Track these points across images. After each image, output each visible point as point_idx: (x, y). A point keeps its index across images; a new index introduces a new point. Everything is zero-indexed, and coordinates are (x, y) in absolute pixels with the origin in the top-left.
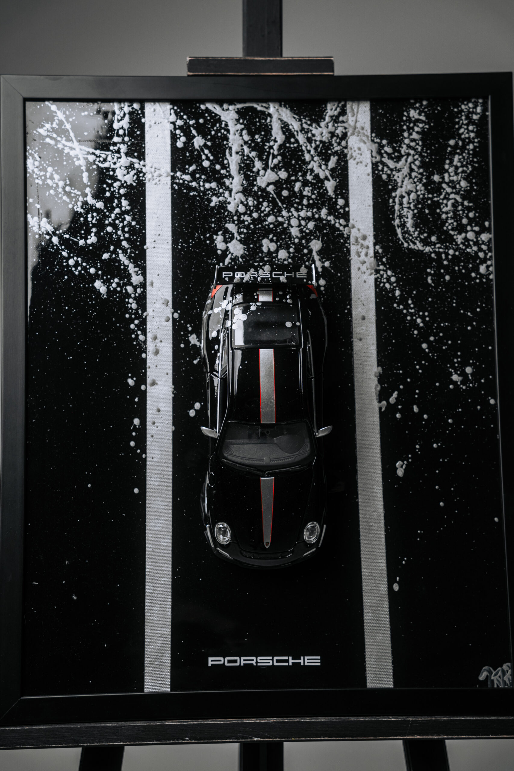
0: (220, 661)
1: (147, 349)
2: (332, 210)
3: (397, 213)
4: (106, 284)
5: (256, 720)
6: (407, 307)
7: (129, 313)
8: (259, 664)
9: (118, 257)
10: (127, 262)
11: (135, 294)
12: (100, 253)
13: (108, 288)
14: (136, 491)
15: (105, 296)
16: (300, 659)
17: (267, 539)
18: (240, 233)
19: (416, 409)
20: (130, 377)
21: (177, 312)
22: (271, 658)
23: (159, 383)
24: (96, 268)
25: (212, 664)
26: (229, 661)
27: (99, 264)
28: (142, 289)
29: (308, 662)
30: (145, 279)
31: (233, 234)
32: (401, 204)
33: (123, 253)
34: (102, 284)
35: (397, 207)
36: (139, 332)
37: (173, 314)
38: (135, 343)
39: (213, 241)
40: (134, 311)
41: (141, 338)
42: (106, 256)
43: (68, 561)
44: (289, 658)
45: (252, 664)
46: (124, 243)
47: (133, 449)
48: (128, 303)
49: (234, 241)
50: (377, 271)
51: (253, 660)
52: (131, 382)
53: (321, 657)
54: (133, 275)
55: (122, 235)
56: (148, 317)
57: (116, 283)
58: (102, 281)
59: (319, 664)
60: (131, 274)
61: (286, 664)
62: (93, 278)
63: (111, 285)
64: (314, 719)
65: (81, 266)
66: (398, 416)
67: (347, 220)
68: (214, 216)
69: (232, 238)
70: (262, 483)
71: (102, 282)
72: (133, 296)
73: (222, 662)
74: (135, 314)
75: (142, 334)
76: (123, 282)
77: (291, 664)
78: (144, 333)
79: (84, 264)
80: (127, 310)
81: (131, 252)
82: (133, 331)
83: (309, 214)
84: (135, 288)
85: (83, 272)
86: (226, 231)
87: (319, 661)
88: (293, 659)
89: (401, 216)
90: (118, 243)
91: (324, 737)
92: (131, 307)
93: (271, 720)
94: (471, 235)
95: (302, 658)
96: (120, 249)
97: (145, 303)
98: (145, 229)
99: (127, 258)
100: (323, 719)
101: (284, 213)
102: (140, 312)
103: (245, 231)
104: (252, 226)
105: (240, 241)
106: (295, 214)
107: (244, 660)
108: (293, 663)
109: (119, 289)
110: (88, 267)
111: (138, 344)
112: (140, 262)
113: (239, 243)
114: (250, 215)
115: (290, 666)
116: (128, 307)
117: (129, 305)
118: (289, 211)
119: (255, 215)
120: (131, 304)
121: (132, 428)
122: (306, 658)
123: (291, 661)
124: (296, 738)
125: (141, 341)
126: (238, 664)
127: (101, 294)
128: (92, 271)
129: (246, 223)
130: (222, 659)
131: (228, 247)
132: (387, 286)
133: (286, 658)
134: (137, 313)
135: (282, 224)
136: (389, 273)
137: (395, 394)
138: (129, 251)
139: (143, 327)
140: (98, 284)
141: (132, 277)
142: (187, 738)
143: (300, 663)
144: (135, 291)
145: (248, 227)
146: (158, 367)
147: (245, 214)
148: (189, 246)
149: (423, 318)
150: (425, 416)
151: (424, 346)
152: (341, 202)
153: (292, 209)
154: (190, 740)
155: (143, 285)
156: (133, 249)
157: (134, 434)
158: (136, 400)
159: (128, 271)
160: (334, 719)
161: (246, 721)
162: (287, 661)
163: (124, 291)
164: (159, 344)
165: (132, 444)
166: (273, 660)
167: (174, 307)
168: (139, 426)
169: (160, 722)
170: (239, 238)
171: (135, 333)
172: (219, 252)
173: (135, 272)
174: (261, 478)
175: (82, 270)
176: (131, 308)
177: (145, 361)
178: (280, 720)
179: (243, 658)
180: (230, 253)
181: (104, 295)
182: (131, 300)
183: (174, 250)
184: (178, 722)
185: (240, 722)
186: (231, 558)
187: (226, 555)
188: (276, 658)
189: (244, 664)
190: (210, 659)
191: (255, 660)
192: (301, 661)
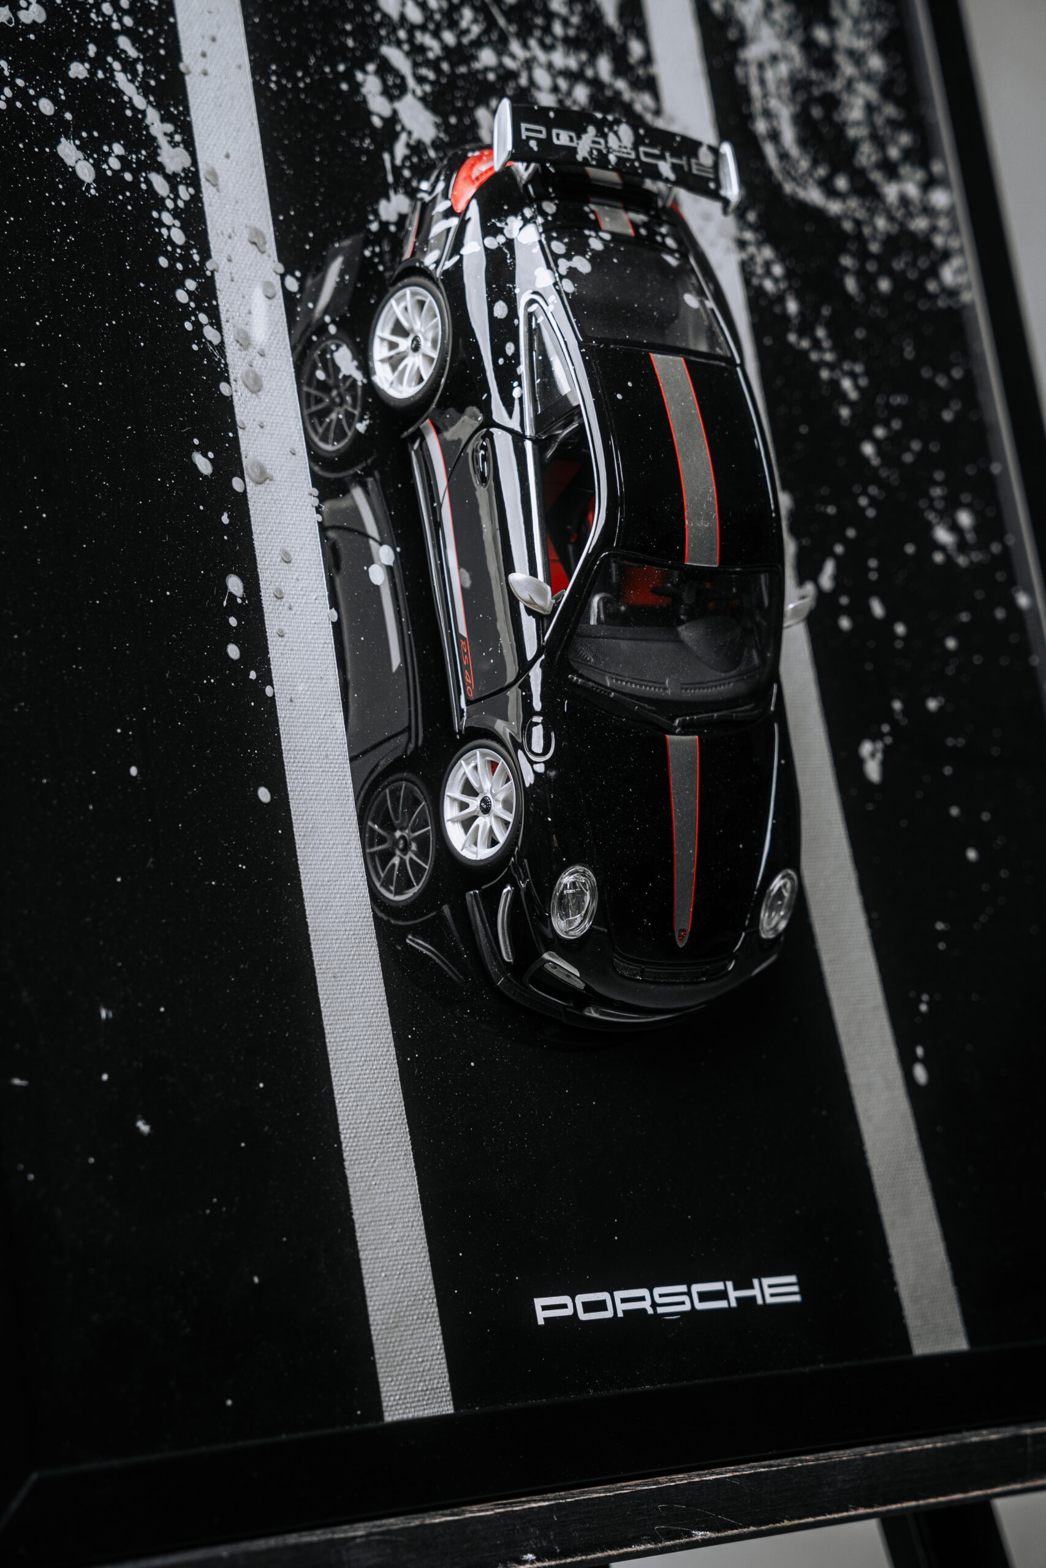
0: (564, 1306)
1: (230, 370)
2: (622, 67)
3: (757, 106)
4: (91, 156)
5: (690, 1477)
6: (816, 345)
7: (165, 254)
8: (660, 1310)
9: (112, 78)
10: (140, 102)
11: (175, 200)
12: (59, 57)
13: (97, 166)
14: (264, 795)
15: (93, 192)
16: (752, 1287)
17: (683, 920)
18: (421, 80)
19: (877, 609)
20: (197, 448)
21: (293, 275)
22: (683, 1288)
23: (277, 476)
24: (55, 100)
25: (547, 1320)
26: (589, 1307)
27: (61, 91)
28: (192, 191)
29: (772, 1295)
30: (195, 163)
31: (403, 78)
32: (762, 82)
33: (124, 70)
34: (80, 155)
35: (755, 90)
36: (203, 318)
37: (283, 277)
38: (195, 347)
39: (356, 87)
40: (179, 251)
41: (210, 333)
42: (78, 70)
43: (107, 1008)
44: (725, 1286)
45: (644, 1310)
46: (124, 42)
47: (238, 669)
48: (160, 223)
49: (409, 99)
50: (742, 244)
51: (642, 1299)
52: (203, 464)
53: (799, 1278)
54: (163, 141)
55: (115, 18)
56: (216, 275)
57: (118, 157)
58: (77, 142)
59: (797, 1298)
60: (154, 139)
61: (722, 1304)
62: (54, 129)
63: (106, 162)
64: (824, 1457)
65: (13, 86)
66: (845, 623)
67: (656, 96)
68: (349, 16)
69: (402, 88)
70: (671, 751)
71: (78, 148)
72: (169, 204)
73: (568, 1312)
74: (181, 259)
75: (211, 324)
76: (138, 159)
77: (734, 1304)
78: (216, 322)
79: (20, 82)
80: (162, 245)
81: (145, 72)
82: (186, 313)
83: (572, 63)
84: (172, 180)
85: (19, 105)
86: (385, 69)
87: (795, 1289)
88: (736, 1288)
89: (768, 114)
90: (107, 40)
91: (855, 1509)
92: (169, 236)
93: (727, 1473)
94: (912, 190)
95: (756, 1282)
96: (116, 58)
97: (205, 233)
98: (174, 15)
99: (138, 88)
100: (845, 1455)
101: (515, 46)
102: (196, 258)
103: (431, 76)
104: (445, 66)
105: (424, 99)
106: (542, 56)
107: (624, 1301)
108: (738, 1299)
109: (128, 177)
110: (32, 92)
111: (204, 351)
112: (176, 108)
113: (419, 106)
114: (436, 34)
115: (734, 1309)
116: (160, 235)
117: (164, 231)
118: (525, 46)
119: (449, 38)
120: (169, 228)
121: (225, 603)
122: (766, 1281)
123: (733, 1294)
124: (794, 1520)
125: (210, 342)
126: (608, 1314)
127: (82, 182)
128: (46, 107)
129: (431, 55)
130: (565, 1299)
131: (395, 112)
132: (769, 285)
133: (718, 1286)
134: (186, 259)
135: (513, 75)
136: (767, 253)
137: (829, 568)
138: (140, 68)
139: (210, 304)
140: (68, 151)
141: (158, 147)
142: (530, 1556)
143: (754, 1298)
144: (174, 190)
145: (435, 65)
146: (268, 429)
147: (423, 28)
148: (295, 86)
149: (853, 376)
150: (900, 629)
151: (868, 449)
152: (636, 48)
153: (533, 43)
154: (538, 1560)
155: (192, 177)
156: (151, 65)
157: (233, 621)
158: (225, 519)
159: (147, 127)
160: (869, 1452)
161: (665, 1481)
162: (722, 1295)
163: (144, 186)
164: (258, 361)
165: (233, 652)
166: (689, 1294)
167: (281, 258)
168: (243, 599)
169: (448, 1512)
170: (419, 93)
171: (193, 318)
172: (377, 122)
173: (166, 134)
174: (668, 737)
175: (15, 98)
176: (170, 240)
177: (227, 404)
178: (746, 1470)
179: (619, 1295)
180: (403, 128)
181: (89, 185)
182: (167, 218)
183: (260, 90)
184: (498, 1506)
185: (654, 1487)
186: (580, 985)
187: (569, 974)
188: (696, 1288)
189: (624, 1312)
190: (539, 1302)
191: (648, 1298)
192: (756, 1292)
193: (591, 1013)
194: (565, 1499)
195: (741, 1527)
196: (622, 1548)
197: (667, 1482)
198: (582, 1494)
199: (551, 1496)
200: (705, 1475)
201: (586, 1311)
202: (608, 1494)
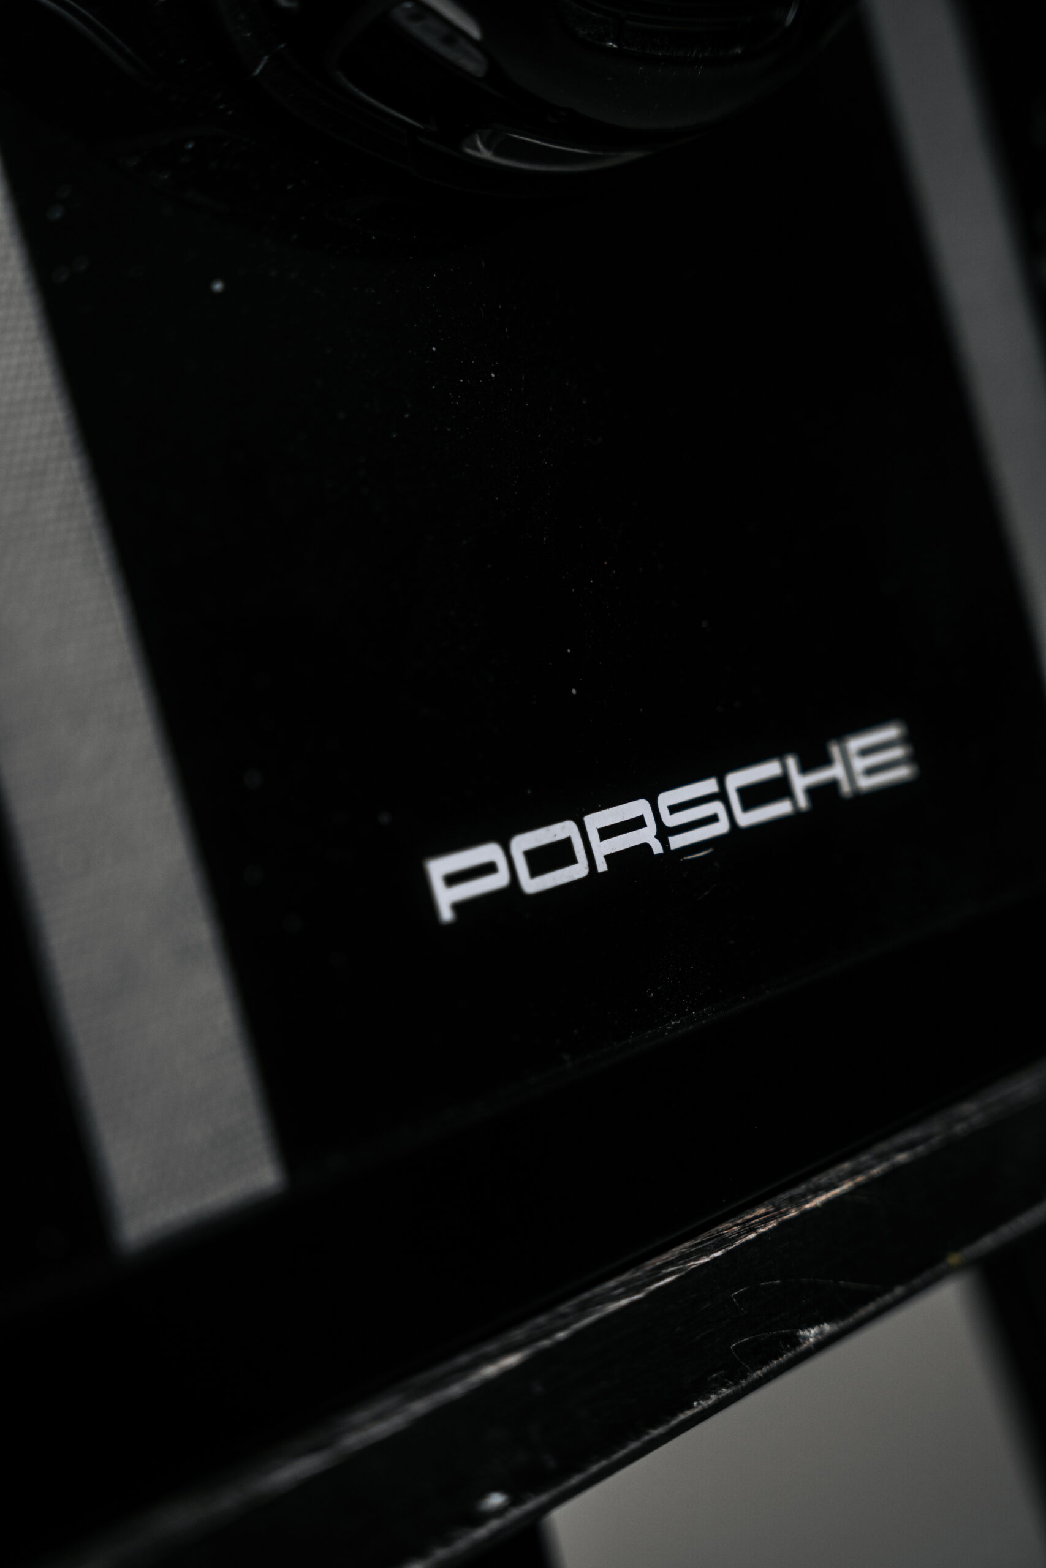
0: (489, 868)
8: (677, 842)
16: (830, 761)
22: (709, 786)
25: (459, 907)
26: (538, 861)
29: (867, 773)
44: (784, 767)
51: (638, 823)
53: (903, 729)
59: (902, 773)
61: (781, 809)
73: (498, 881)
77: (803, 802)
87: (897, 753)
88: (803, 769)
95: (835, 749)
107: (606, 833)
108: (809, 792)
115: (805, 815)
122: (855, 743)
123: (799, 783)
126: (578, 871)
130: (489, 852)
133: (769, 770)
142: (496, 1500)
143: (836, 784)
154: (515, 1500)
162: (779, 788)
166: (721, 796)
178: (874, 1165)
179: (595, 821)
185: (719, 1253)
186: (473, 65)
187: (454, 33)
188: (736, 780)
189: (608, 858)
190: (438, 868)
191: (650, 819)
192: (836, 771)
193: (476, 149)
194: (549, 1334)
195: (880, 1294)
196: (674, 1415)
197: (740, 1235)
198: (583, 1309)
199: (518, 1334)
200: (804, 1198)
201: (535, 872)
202: (636, 1297)
